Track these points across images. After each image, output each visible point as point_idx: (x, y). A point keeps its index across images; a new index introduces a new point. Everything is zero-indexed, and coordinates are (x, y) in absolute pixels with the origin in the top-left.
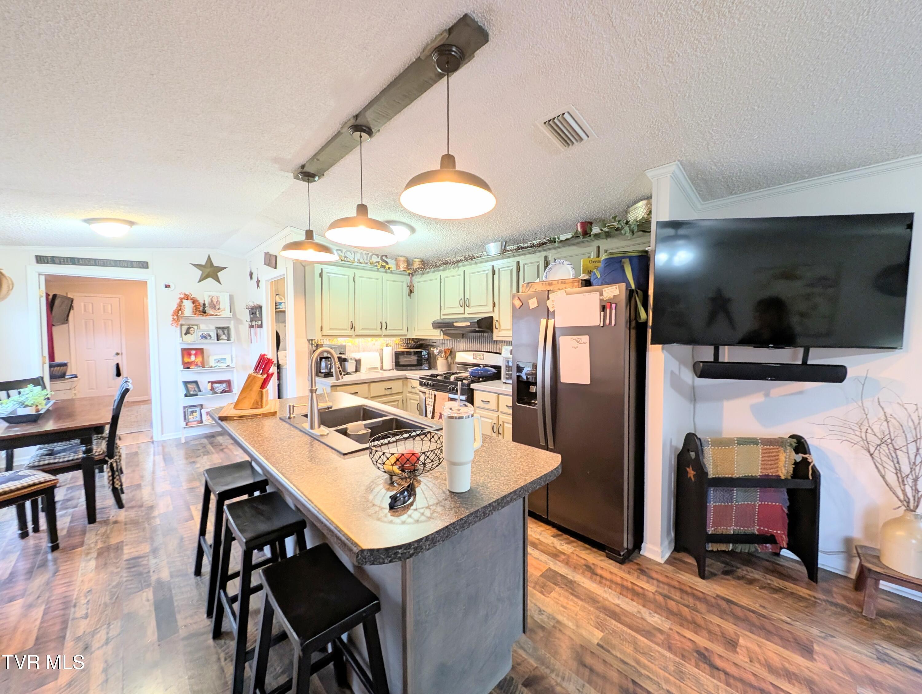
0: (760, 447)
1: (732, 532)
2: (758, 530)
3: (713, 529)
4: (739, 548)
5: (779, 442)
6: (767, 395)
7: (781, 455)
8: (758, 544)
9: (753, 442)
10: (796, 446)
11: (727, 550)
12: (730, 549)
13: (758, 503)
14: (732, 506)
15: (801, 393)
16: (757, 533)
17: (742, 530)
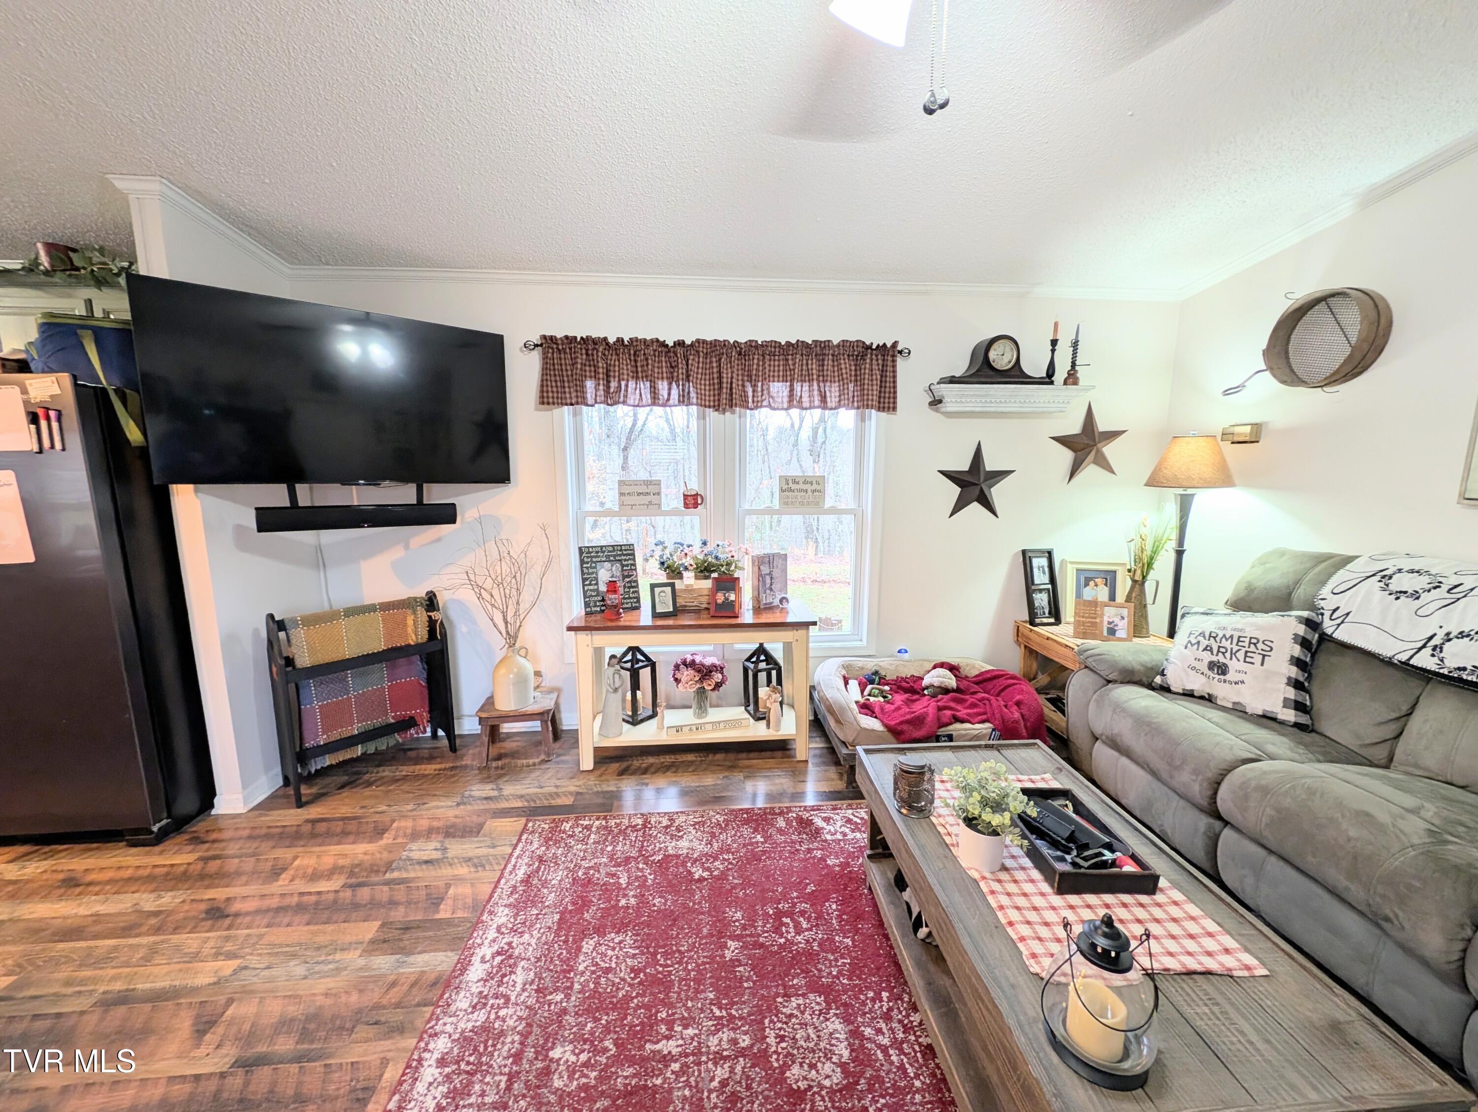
0: (379, 614)
1: (356, 732)
2: (393, 718)
3: (325, 736)
4: (371, 748)
5: (408, 604)
6: (407, 547)
7: (408, 618)
8: (398, 732)
9: (371, 609)
10: (427, 605)
11: (355, 756)
12: (359, 754)
13: (386, 684)
14: (349, 699)
15: (439, 540)
16: (392, 721)
17: (369, 724)
